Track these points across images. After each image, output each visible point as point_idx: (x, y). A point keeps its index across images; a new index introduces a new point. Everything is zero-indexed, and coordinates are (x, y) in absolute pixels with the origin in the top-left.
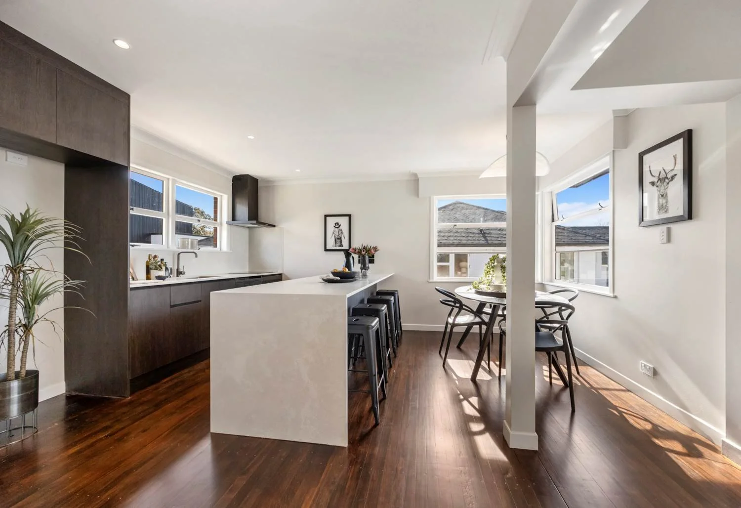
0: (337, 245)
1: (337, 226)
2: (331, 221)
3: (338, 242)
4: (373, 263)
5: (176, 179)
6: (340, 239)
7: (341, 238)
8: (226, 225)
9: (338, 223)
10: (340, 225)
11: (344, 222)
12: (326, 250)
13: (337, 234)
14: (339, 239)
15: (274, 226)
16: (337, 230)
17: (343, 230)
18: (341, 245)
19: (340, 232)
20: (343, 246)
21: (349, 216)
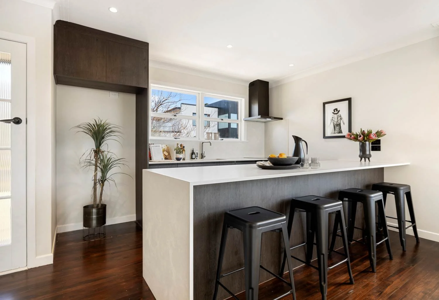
0: (336, 132)
1: (336, 112)
2: (330, 108)
3: (337, 128)
4: (380, 150)
5: (203, 92)
6: (339, 125)
7: (340, 123)
8: (244, 121)
9: (336, 109)
10: (339, 111)
11: (343, 107)
12: (325, 137)
13: (336, 120)
14: (337, 126)
15: (282, 119)
16: (336, 116)
17: (342, 116)
18: (340, 132)
19: (339, 118)
20: (342, 133)
21: (349, 100)
